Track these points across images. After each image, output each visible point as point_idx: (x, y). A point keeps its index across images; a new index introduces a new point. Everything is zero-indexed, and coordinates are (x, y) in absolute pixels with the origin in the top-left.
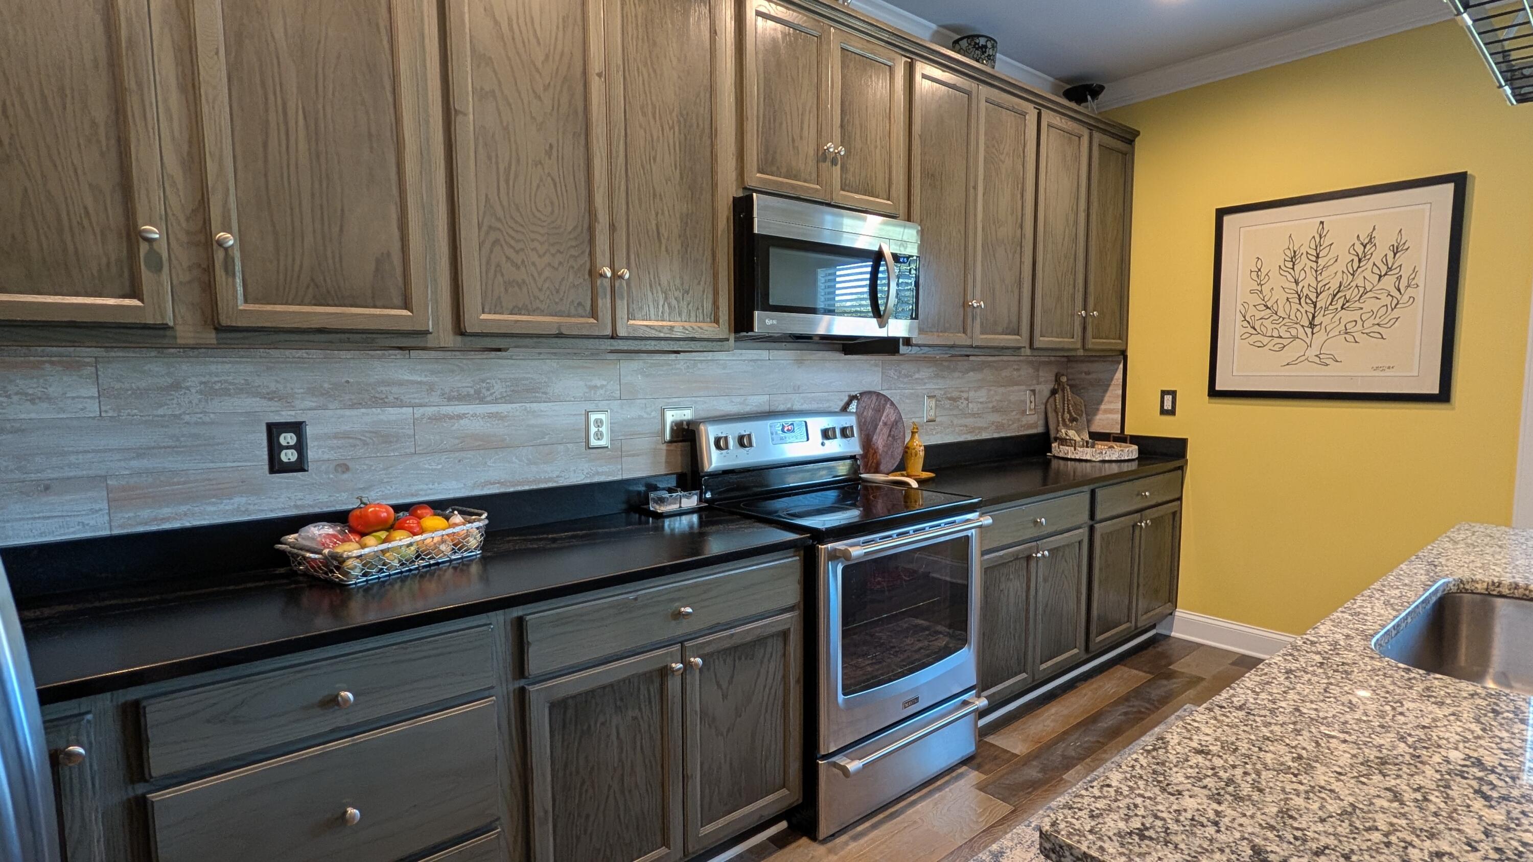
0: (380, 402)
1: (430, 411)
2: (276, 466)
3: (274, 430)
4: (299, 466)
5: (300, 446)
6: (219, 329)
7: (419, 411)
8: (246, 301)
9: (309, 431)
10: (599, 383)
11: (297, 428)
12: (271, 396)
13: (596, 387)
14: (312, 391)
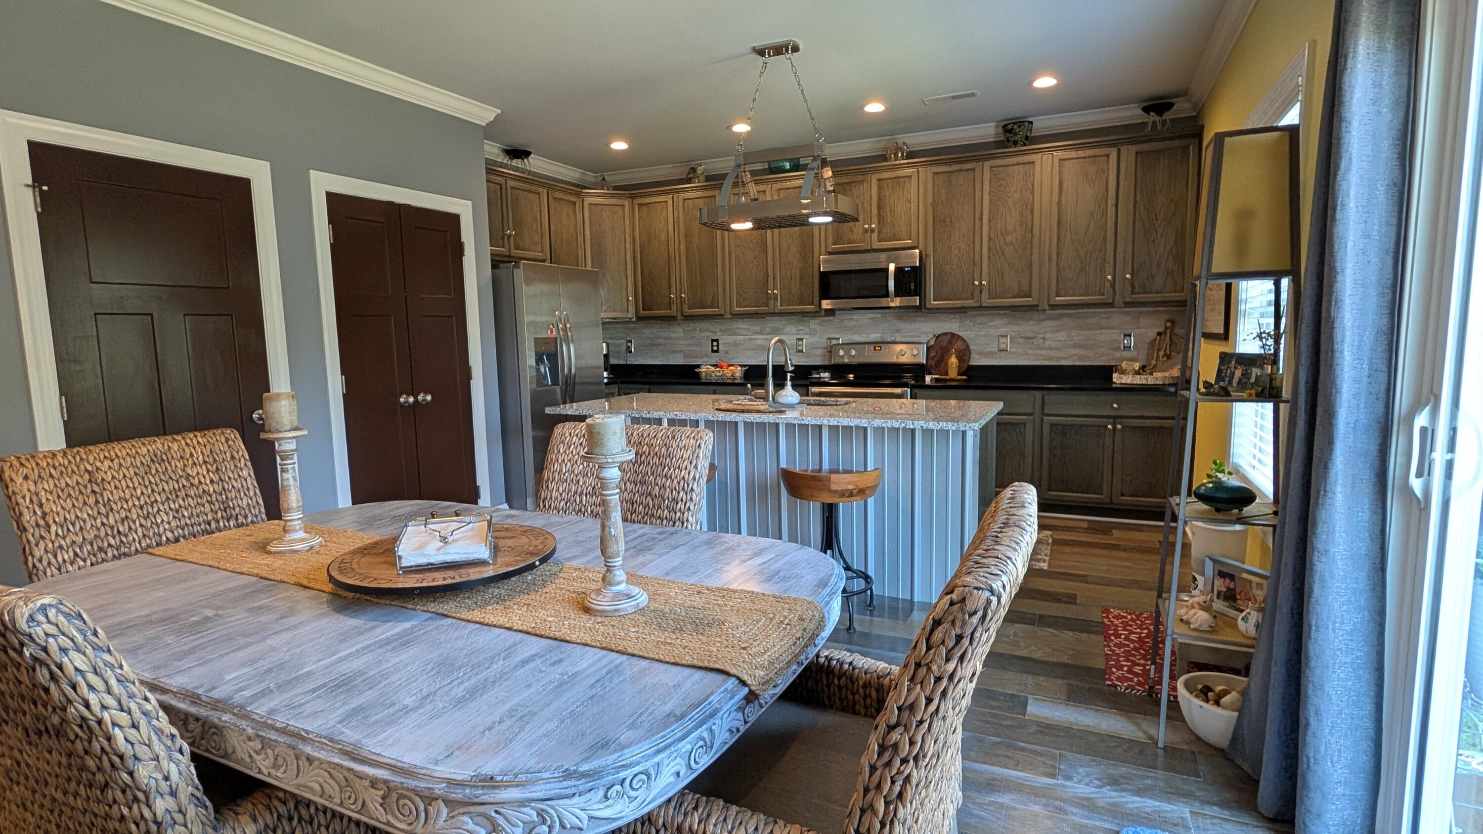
0: (735, 334)
2: (713, 351)
3: (713, 341)
4: (717, 351)
5: (718, 346)
6: (683, 315)
8: (688, 308)
9: (720, 342)
11: (717, 340)
12: (713, 332)
14: (721, 331)
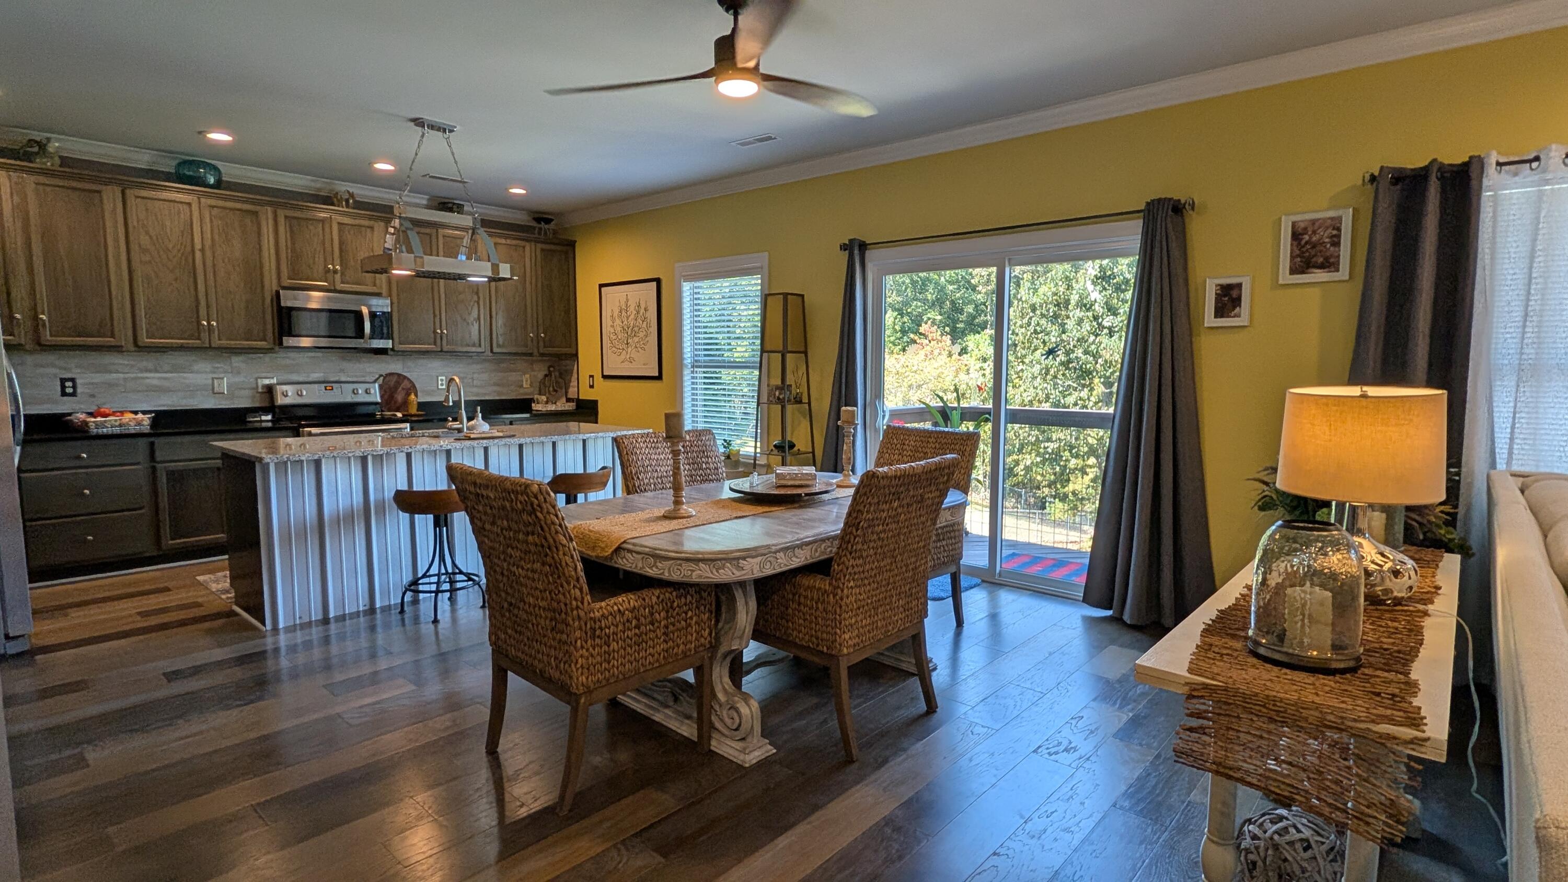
1: (132, 375)
2: (64, 394)
3: (63, 381)
4: (74, 394)
5: (74, 387)
6: (39, 344)
7: (127, 376)
8: (51, 335)
9: (78, 381)
10: (219, 365)
11: (73, 380)
12: (61, 368)
13: (218, 368)
14: (79, 367)
